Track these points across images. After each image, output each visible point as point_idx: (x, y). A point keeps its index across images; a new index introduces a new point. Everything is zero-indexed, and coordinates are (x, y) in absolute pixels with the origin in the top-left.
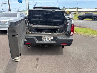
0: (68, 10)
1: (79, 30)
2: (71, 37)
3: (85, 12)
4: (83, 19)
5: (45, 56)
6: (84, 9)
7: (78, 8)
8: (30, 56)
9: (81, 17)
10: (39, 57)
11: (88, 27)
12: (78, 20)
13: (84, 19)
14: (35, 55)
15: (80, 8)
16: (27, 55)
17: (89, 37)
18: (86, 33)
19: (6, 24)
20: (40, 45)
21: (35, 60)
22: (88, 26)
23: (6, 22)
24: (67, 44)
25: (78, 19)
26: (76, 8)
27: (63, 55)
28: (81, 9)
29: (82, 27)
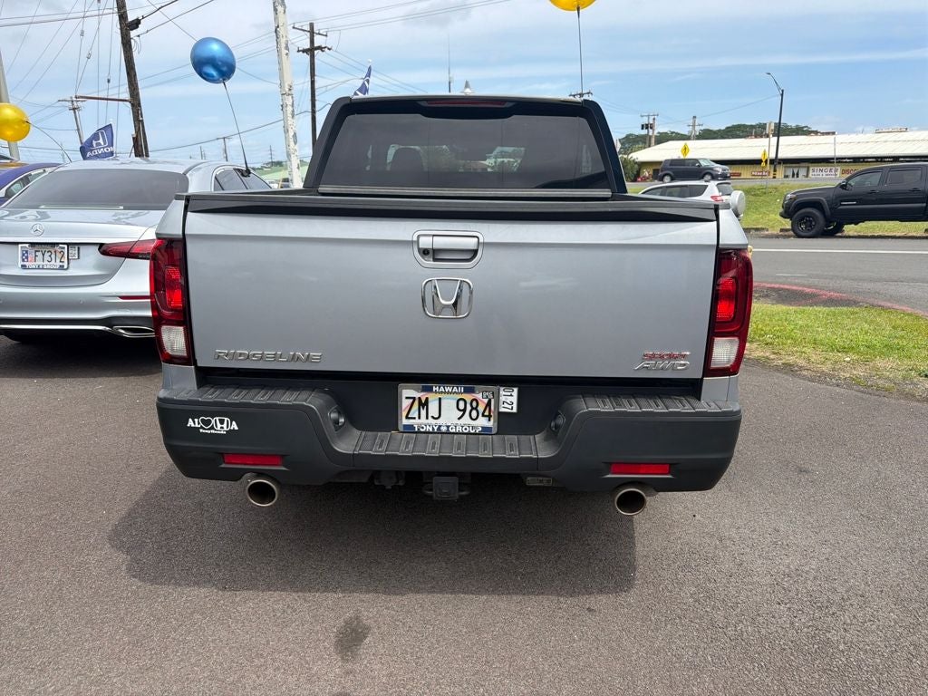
0: (685, 149)
1: (798, 334)
2: (715, 397)
3: (856, 160)
4: (839, 228)
5: (437, 597)
6: (839, 138)
7: (780, 131)
8: (276, 602)
9: (816, 204)
10: (372, 607)
11: (899, 300)
12: (783, 234)
13: (849, 229)
14: (326, 589)
15: (799, 131)
16: (251, 585)
17: (910, 396)
18: (880, 363)
19: (72, 272)
20: (376, 474)
21: (329, 644)
22: (892, 289)
23: (74, 251)
24: (672, 467)
25: (787, 224)
26: (763, 126)
27: (632, 597)
28: (816, 133)
29: (831, 302)
